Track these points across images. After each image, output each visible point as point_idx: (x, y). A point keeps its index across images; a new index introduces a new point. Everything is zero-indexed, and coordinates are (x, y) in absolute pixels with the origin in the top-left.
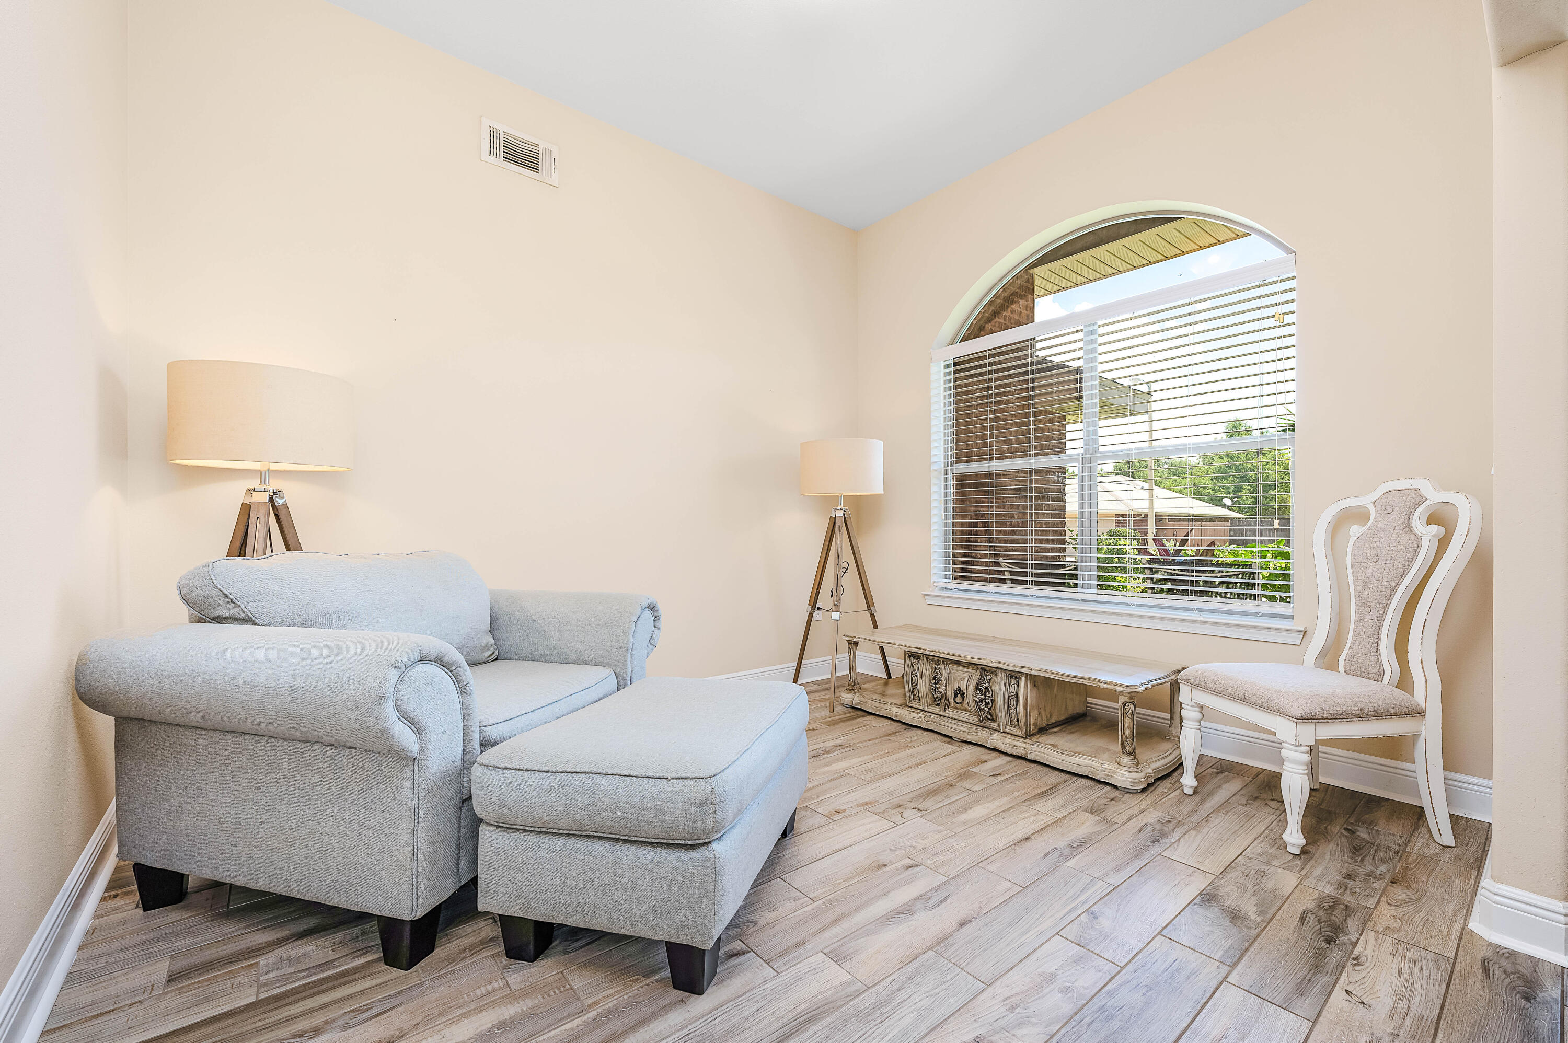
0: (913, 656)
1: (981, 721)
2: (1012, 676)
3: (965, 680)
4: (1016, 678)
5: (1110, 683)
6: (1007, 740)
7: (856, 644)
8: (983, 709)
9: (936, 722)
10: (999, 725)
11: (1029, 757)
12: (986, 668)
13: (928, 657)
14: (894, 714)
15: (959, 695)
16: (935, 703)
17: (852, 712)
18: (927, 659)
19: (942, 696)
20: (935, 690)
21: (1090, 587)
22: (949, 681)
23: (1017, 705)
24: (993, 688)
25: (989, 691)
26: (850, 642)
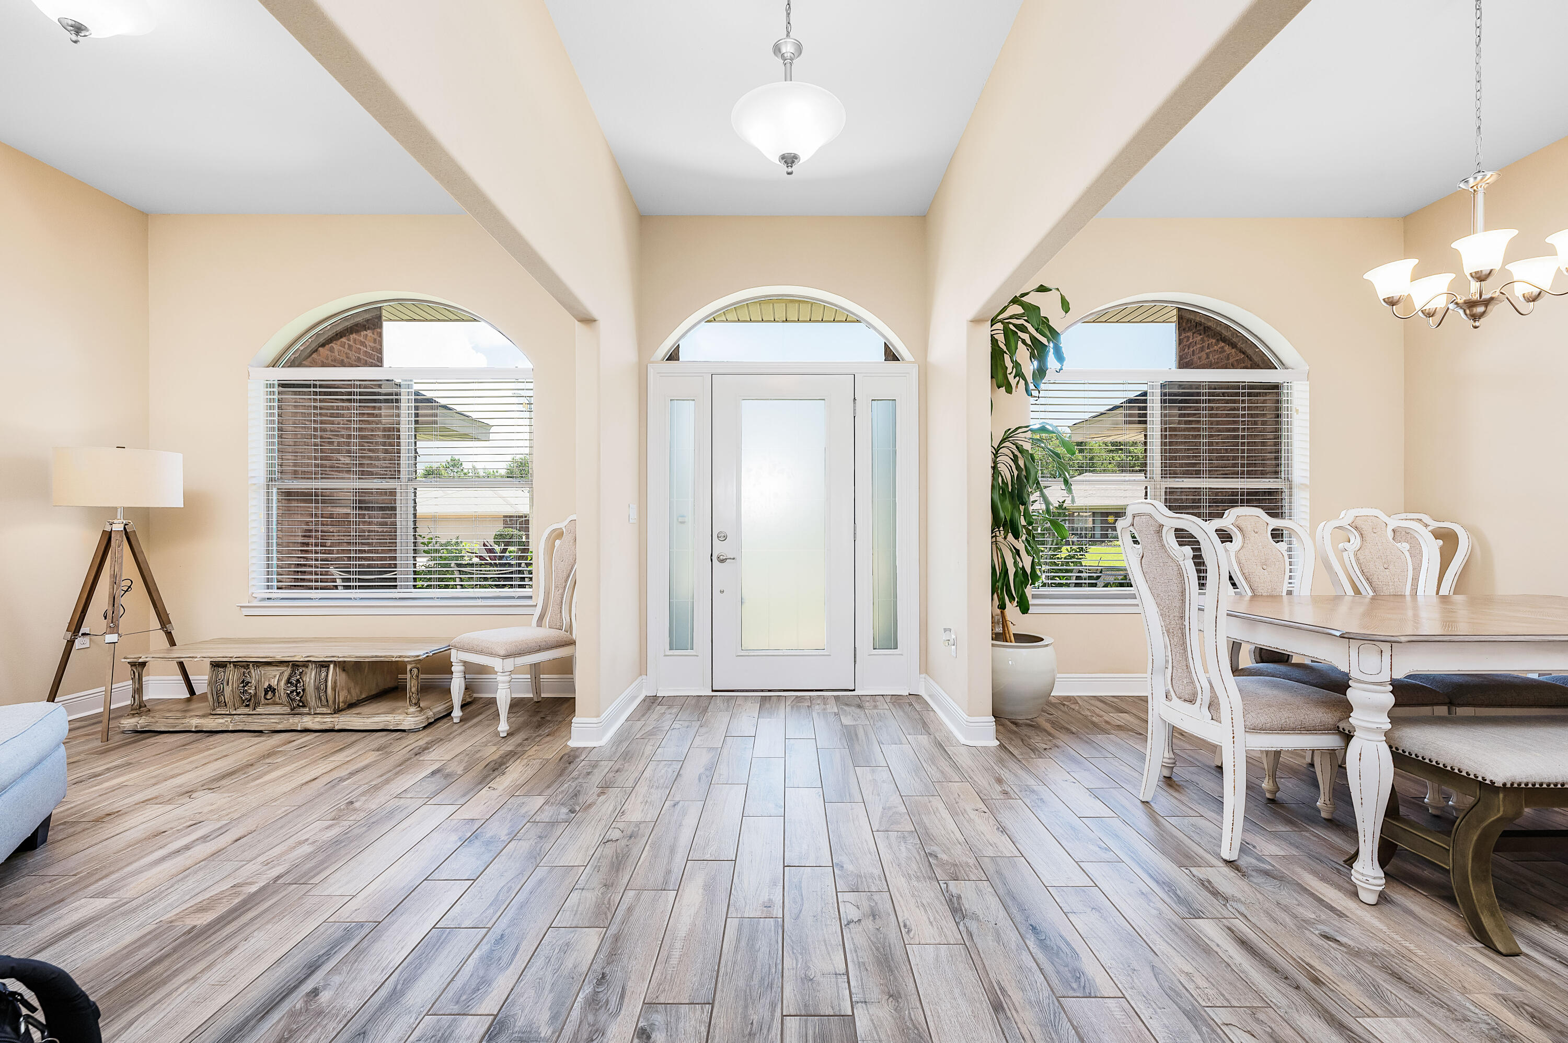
0: (217, 665)
1: (292, 710)
2: (322, 666)
3: (275, 678)
4: (326, 667)
5: (400, 657)
6: (317, 720)
7: (143, 664)
8: (294, 699)
9: (244, 722)
10: (310, 710)
11: (336, 728)
12: (297, 663)
13: (236, 664)
14: (194, 724)
15: (270, 692)
16: (244, 704)
17: (137, 736)
18: (235, 666)
19: (251, 696)
20: (243, 693)
21: (407, 587)
22: (259, 682)
23: (326, 688)
24: (304, 680)
25: (300, 682)
26: (133, 664)
